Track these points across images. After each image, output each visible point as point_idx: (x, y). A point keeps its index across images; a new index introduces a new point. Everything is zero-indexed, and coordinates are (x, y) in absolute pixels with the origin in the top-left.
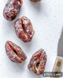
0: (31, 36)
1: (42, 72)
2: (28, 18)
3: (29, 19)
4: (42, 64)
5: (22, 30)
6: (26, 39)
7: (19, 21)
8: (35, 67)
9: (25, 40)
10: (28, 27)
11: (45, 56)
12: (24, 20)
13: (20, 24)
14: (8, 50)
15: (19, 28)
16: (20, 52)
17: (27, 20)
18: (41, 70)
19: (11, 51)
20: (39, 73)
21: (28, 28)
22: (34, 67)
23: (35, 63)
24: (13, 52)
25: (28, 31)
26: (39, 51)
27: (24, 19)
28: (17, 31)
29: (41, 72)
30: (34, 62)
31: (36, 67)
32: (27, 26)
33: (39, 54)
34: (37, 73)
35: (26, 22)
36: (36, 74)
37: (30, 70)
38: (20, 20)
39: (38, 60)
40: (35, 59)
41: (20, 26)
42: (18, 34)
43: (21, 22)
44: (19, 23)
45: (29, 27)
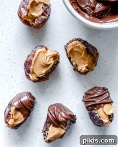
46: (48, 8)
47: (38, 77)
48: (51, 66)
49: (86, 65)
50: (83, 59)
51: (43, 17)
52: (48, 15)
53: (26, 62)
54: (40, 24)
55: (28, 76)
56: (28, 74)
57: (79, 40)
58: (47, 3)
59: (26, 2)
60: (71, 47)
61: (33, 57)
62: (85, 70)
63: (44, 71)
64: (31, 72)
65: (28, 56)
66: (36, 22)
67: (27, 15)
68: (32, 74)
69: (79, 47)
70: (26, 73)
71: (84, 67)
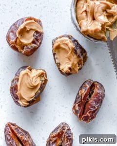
46: (40, 35)
47: (28, 102)
48: (39, 87)
49: (70, 66)
50: (68, 58)
51: (34, 45)
52: (39, 43)
53: (12, 88)
54: (29, 52)
55: (17, 102)
56: (17, 100)
57: (70, 37)
58: (39, 31)
59: (16, 27)
60: (59, 43)
61: (18, 81)
62: (67, 71)
63: (33, 94)
64: (19, 98)
65: (13, 81)
66: (24, 50)
67: (16, 42)
68: (21, 99)
69: (67, 45)
70: (14, 100)
71: (67, 67)
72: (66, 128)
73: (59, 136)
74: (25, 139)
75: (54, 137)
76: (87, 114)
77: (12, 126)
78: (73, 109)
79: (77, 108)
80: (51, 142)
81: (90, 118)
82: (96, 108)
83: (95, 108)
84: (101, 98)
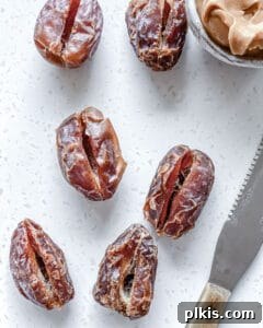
0: (112, 179)
1: (143, 307)
2: (105, 117)
3: (108, 120)
4: (141, 279)
5: (82, 156)
6: (93, 189)
7: (74, 124)
8: (118, 291)
9: (93, 192)
10: (102, 146)
11: (151, 249)
12: (90, 123)
13: (76, 134)
14: (20, 251)
15: (71, 151)
16: (56, 271)
17: (100, 121)
18: (141, 301)
19: (27, 257)
20: (135, 312)
21: (101, 152)
22: (113, 291)
23: (119, 279)
24: (35, 262)
25: (100, 161)
26: (127, 232)
27: (91, 119)
28: (65, 161)
29: (140, 308)
30: (111, 275)
31: (122, 293)
32: (100, 144)
33: (126, 246)
34: (128, 314)
35: (95, 131)
36: (126, 316)
37: (102, 304)
38: (76, 121)
39: (127, 267)
40: (114, 262)
41: (78, 142)
42: (68, 170)
43: (79, 130)
44: (72, 130)
45: (107, 148)
72: (143, 235)
73: (127, 252)
74: (55, 263)
75: (115, 254)
76: (176, 218)
77: (32, 228)
78: (144, 209)
79: (153, 207)
80: (110, 266)
81: (182, 227)
82: (195, 204)
83: (192, 204)
84: (204, 183)
